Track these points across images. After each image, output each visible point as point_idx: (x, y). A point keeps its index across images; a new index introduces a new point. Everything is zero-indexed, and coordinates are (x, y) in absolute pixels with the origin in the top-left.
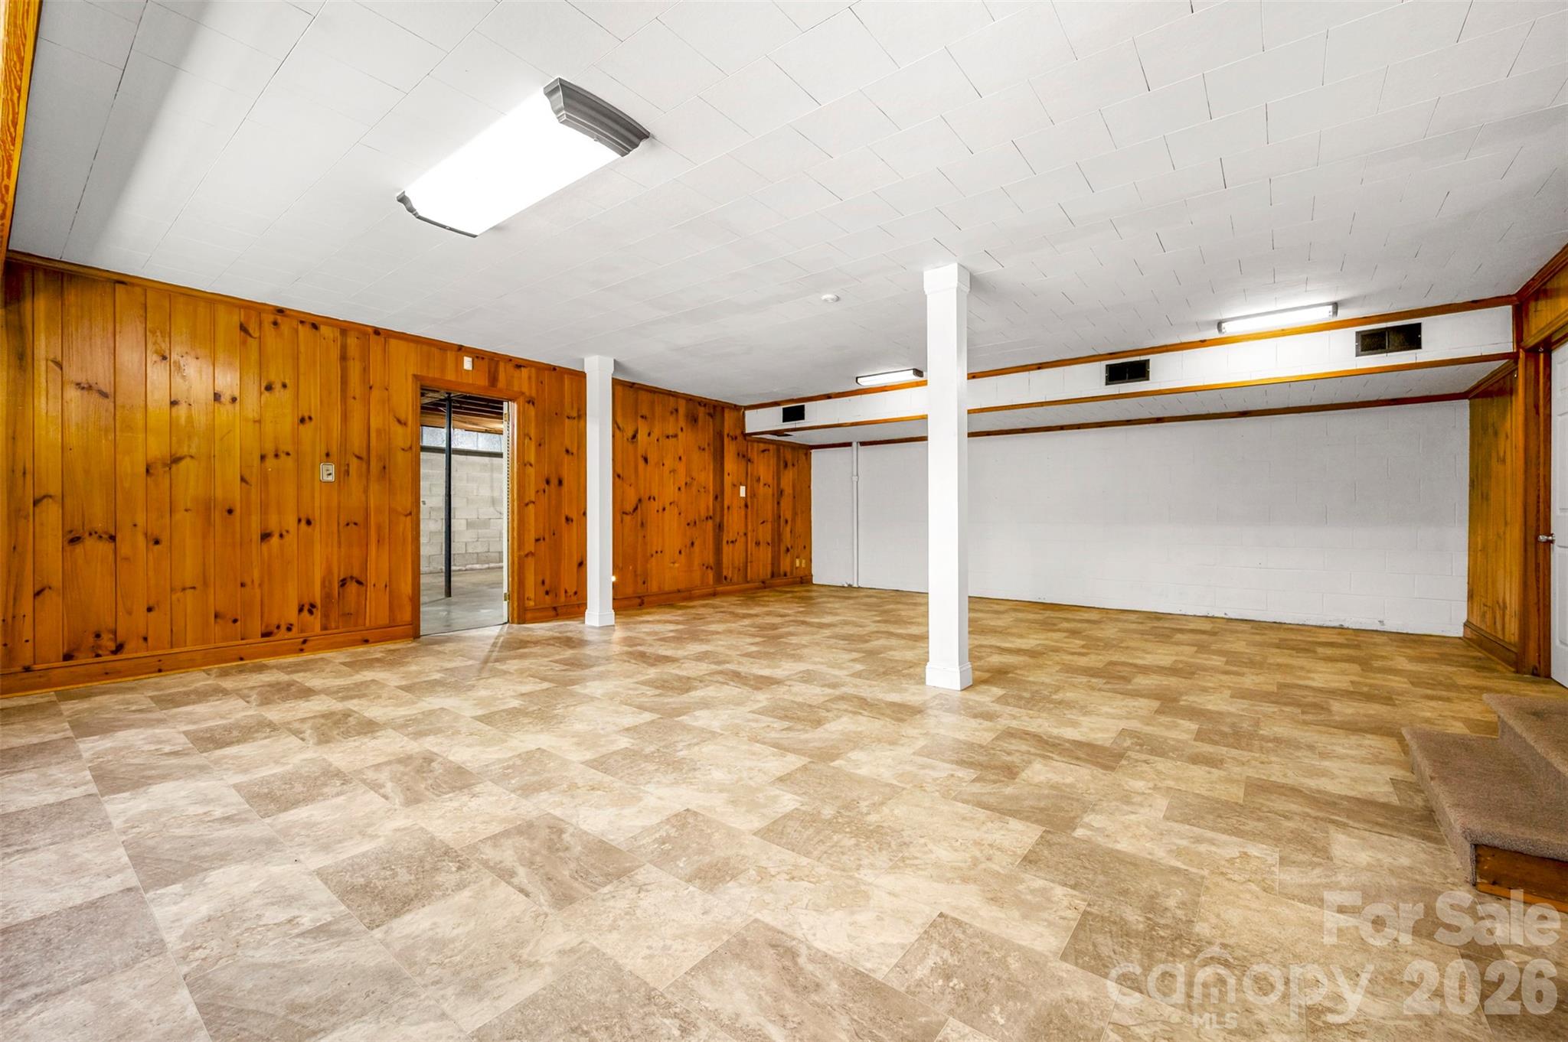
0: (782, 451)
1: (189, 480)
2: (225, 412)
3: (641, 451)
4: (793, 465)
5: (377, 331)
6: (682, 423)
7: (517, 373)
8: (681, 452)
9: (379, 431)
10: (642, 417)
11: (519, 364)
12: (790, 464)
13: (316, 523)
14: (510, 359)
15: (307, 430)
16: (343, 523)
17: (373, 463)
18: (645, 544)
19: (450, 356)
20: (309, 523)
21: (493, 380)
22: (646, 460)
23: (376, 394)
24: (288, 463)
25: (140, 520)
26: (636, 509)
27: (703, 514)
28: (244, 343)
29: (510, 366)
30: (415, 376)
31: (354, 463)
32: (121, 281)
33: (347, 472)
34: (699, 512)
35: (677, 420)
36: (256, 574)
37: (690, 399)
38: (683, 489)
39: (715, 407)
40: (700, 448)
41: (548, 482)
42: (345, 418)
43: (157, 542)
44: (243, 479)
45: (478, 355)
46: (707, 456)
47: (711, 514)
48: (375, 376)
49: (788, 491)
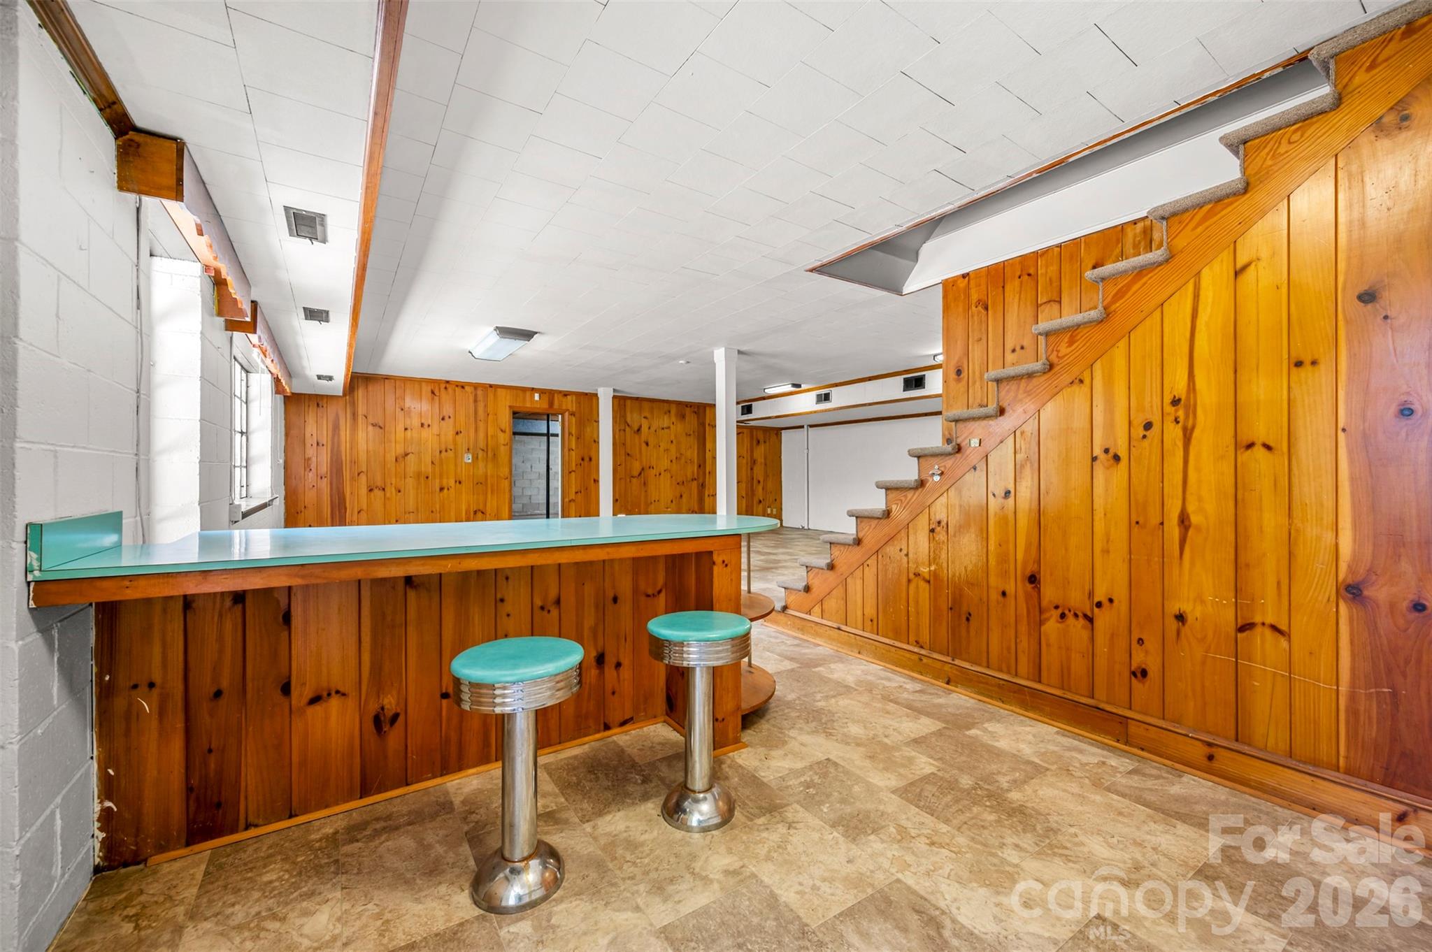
0: (755, 433)
1: (412, 464)
2: (425, 433)
3: (643, 438)
4: (765, 442)
5: (491, 386)
6: (673, 419)
7: (564, 400)
8: (673, 438)
9: (492, 436)
10: (645, 417)
11: (566, 394)
12: (762, 441)
13: (463, 483)
14: (560, 392)
15: (459, 437)
16: (475, 483)
17: (489, 453)
18: (646, 496)
19: (528, 394)
20: (460, 483)
21: (551, 404)
22: (647, 444)
23: (491, 417)
24: (451, 454)
25: (394, 482)
26: (640, 474)
27: (689, 476)
28: (433, 399)
29: (560, 396)
30: (510, 407)
31: (481, 454)
32: (387, 378)
33: (477, 458)
34: (686, 476)
35: (670, 416)
36: (438, 506)
37: (679, 403)
38: (674, 461)
39: (698, 407)
40: (686, 434)
41: (583, 459)
42: (476, 430)
43: (399, 491)
44: (432, 463)
45: (542, 392)
46: (693, 441)
47: (696, 476)
48: (490, 409)
49: (760, 460)
